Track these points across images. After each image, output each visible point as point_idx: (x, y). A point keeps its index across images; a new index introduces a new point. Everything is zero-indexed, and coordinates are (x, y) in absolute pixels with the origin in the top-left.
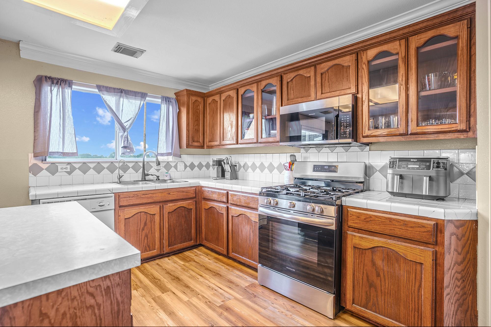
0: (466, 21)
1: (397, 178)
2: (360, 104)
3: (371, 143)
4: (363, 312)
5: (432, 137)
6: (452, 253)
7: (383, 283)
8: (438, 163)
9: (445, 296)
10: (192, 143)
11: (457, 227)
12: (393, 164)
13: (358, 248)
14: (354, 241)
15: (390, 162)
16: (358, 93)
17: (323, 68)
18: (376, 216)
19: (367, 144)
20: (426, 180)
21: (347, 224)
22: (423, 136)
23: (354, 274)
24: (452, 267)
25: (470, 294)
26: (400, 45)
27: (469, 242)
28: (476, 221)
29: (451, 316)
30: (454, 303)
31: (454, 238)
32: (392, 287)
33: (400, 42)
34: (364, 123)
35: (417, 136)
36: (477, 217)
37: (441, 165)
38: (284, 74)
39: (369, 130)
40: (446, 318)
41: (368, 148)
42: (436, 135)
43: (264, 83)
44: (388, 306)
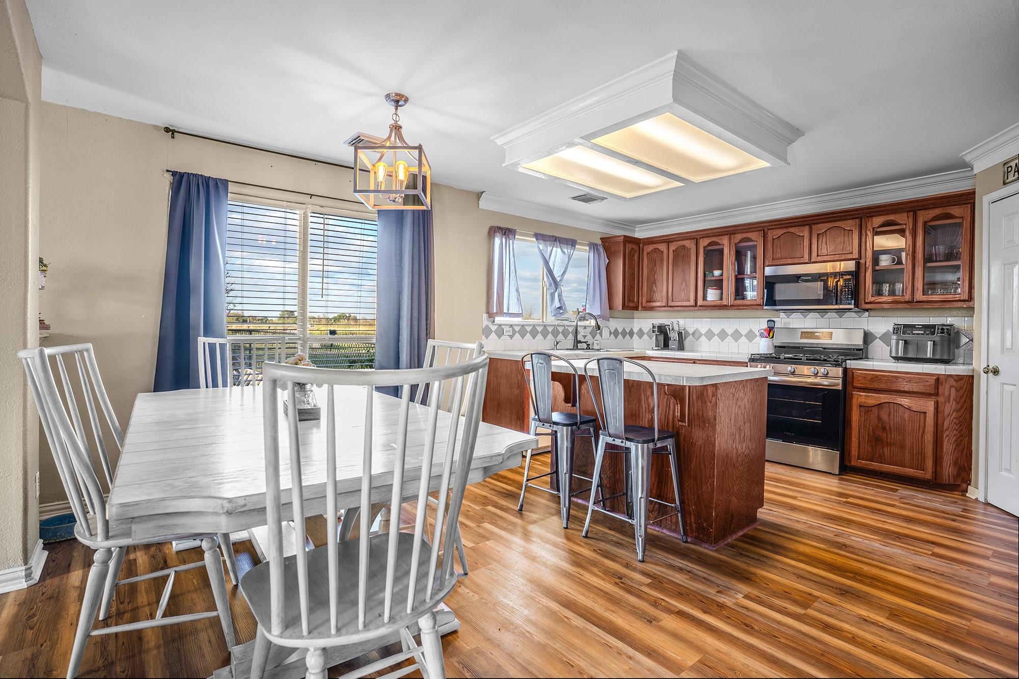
0: (970, 205)
1: (901, 343)
2: (862, 270)
3: (871, 309)
4: (868, 465)
5: (937, 305)
6: (951, 402)
7: (889, 436)
8: (943, 329)
9: (945, 437)
10: (628, 303)
11: (956, 381)
12: (896, 330)
13: (863, 406)
14: (860, 400)
15: (895, 328)
16: (861, 259)
17: (821, 229)
18: (883, 376)
19: (867, 310)
20: (930, 344)
21: (853, 385)
22: (928, 304)
23: (859, 432)
24: (951, 414)
25: (967, 436)
26: (908, 217)
27: (966, 393)
28: (973, 376)
29: (950, 454)
30: (952, 443)
31: (953, 390)
32: (898, 437)
33: (907, 214)
34: (867, 290)
35: (922, 304)
36: (973, 373)
37: (946, 331)
38: (769, 229)
39: (872, 296)
40: (946, 456)
41: (867, 314)
42: (941, 304)
43: (739, 237)
44: (893, 455)
